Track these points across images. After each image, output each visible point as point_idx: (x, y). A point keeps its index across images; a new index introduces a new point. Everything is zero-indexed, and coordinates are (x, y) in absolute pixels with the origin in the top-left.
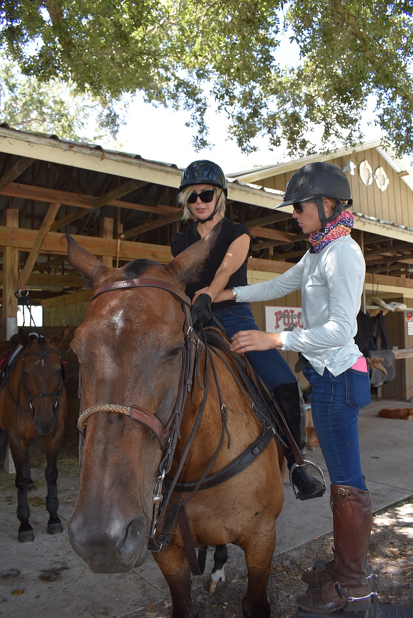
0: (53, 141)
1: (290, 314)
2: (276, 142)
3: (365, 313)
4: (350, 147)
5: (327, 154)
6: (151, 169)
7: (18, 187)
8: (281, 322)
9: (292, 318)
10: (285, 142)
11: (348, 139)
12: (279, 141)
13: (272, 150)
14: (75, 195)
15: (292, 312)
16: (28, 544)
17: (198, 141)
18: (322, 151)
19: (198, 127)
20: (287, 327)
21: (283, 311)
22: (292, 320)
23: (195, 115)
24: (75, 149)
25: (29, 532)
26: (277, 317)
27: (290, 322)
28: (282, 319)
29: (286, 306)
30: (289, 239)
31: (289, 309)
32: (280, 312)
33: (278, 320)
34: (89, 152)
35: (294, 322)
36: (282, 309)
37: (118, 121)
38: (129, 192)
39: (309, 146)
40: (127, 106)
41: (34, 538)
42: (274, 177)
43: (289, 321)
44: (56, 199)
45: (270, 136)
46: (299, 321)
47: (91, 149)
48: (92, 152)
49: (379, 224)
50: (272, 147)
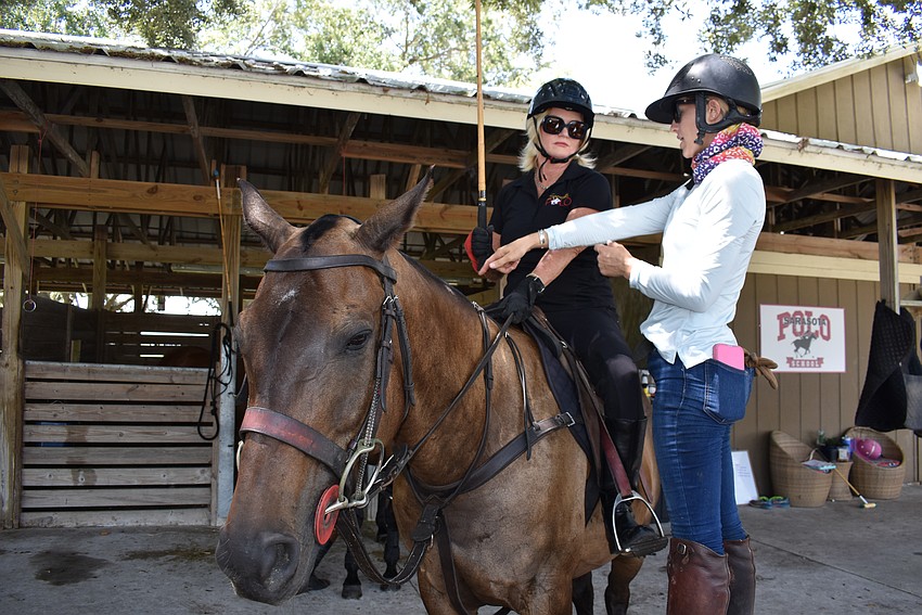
0: (362, 86)
1: (806, 317)
2: (780, 46)
3: (898, 312)
4: (910, 43)
5: (869, 57)
6: (501, 108)
7: (365, 145)
8: (788, 331)
9: (809, 324)
10: (794, 45)
11: (905, 30)
12: (785, 45)
13: (774, 59)
14: (440, 150)
15: (809, 314)
16: (352, 601)
17: (651, 57)
18: (861, 53)
19: (652, 38)
20: (799, 338)
21: (792, 313)
22: (809, 328)
23: (648, 19)
24: (391, 92)
25: (355, 587)
26: (781, 322)
27: (806, 330)
28: (791, 326)
29: (798, 305)
30: (781, 197)
31: (803, 309)
32: (787, 314)
33: (782, 326)
34: (411, 95)
35: (813, 331)
36: (791, 310)
37: (542, 41)
38: (500, 141)
39: (836, 47)
40: (557, 18)
41: (361, 595)
42: (776, 100)
43: (802, 328)
44: (414, 158)
45: (770, 38)
46: (821, 329)
47: (413, 91)
48: (414, 94)
49: (910, 165)
50: (774, 54)
